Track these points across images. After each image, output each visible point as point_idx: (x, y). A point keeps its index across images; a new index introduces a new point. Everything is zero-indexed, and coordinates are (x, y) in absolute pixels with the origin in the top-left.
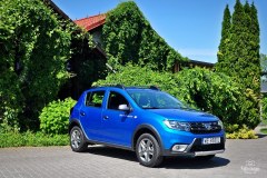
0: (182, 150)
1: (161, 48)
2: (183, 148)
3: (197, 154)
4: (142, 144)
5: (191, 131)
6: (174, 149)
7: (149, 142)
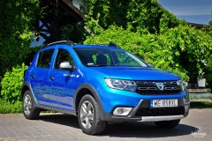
0: (125, 114)
1: (153, 10)
2: (127, 112)
3: (144, 119)
4: (84, 107)
5: (137, 91)
6: (115, 112)
7: (90, 104)
